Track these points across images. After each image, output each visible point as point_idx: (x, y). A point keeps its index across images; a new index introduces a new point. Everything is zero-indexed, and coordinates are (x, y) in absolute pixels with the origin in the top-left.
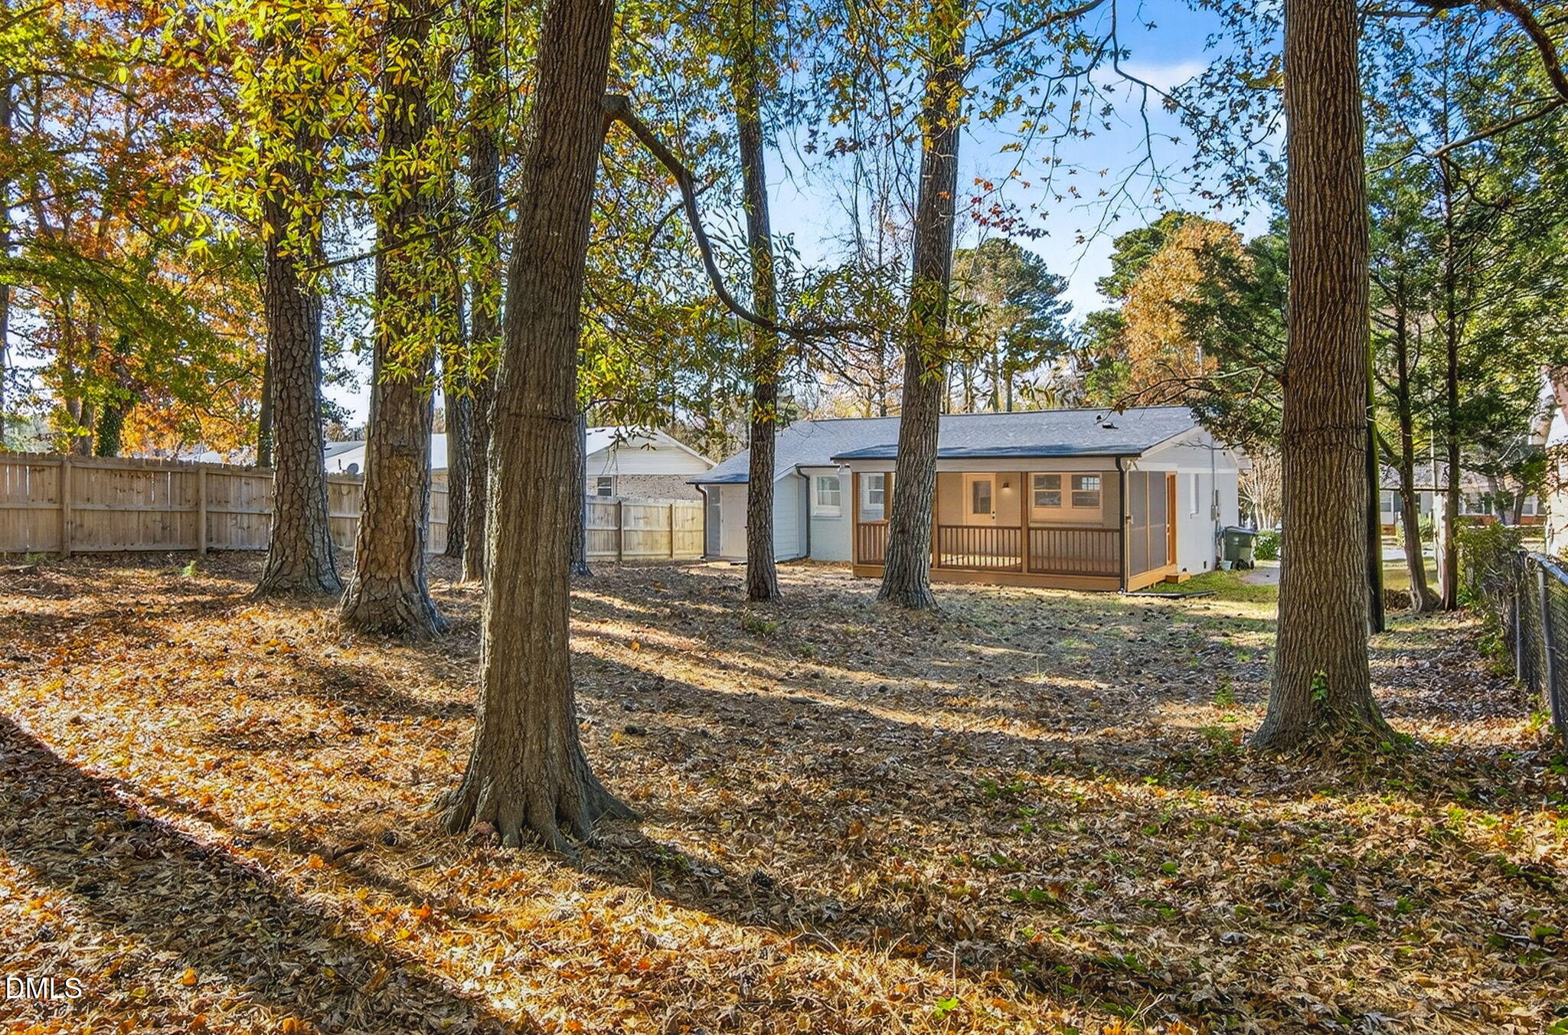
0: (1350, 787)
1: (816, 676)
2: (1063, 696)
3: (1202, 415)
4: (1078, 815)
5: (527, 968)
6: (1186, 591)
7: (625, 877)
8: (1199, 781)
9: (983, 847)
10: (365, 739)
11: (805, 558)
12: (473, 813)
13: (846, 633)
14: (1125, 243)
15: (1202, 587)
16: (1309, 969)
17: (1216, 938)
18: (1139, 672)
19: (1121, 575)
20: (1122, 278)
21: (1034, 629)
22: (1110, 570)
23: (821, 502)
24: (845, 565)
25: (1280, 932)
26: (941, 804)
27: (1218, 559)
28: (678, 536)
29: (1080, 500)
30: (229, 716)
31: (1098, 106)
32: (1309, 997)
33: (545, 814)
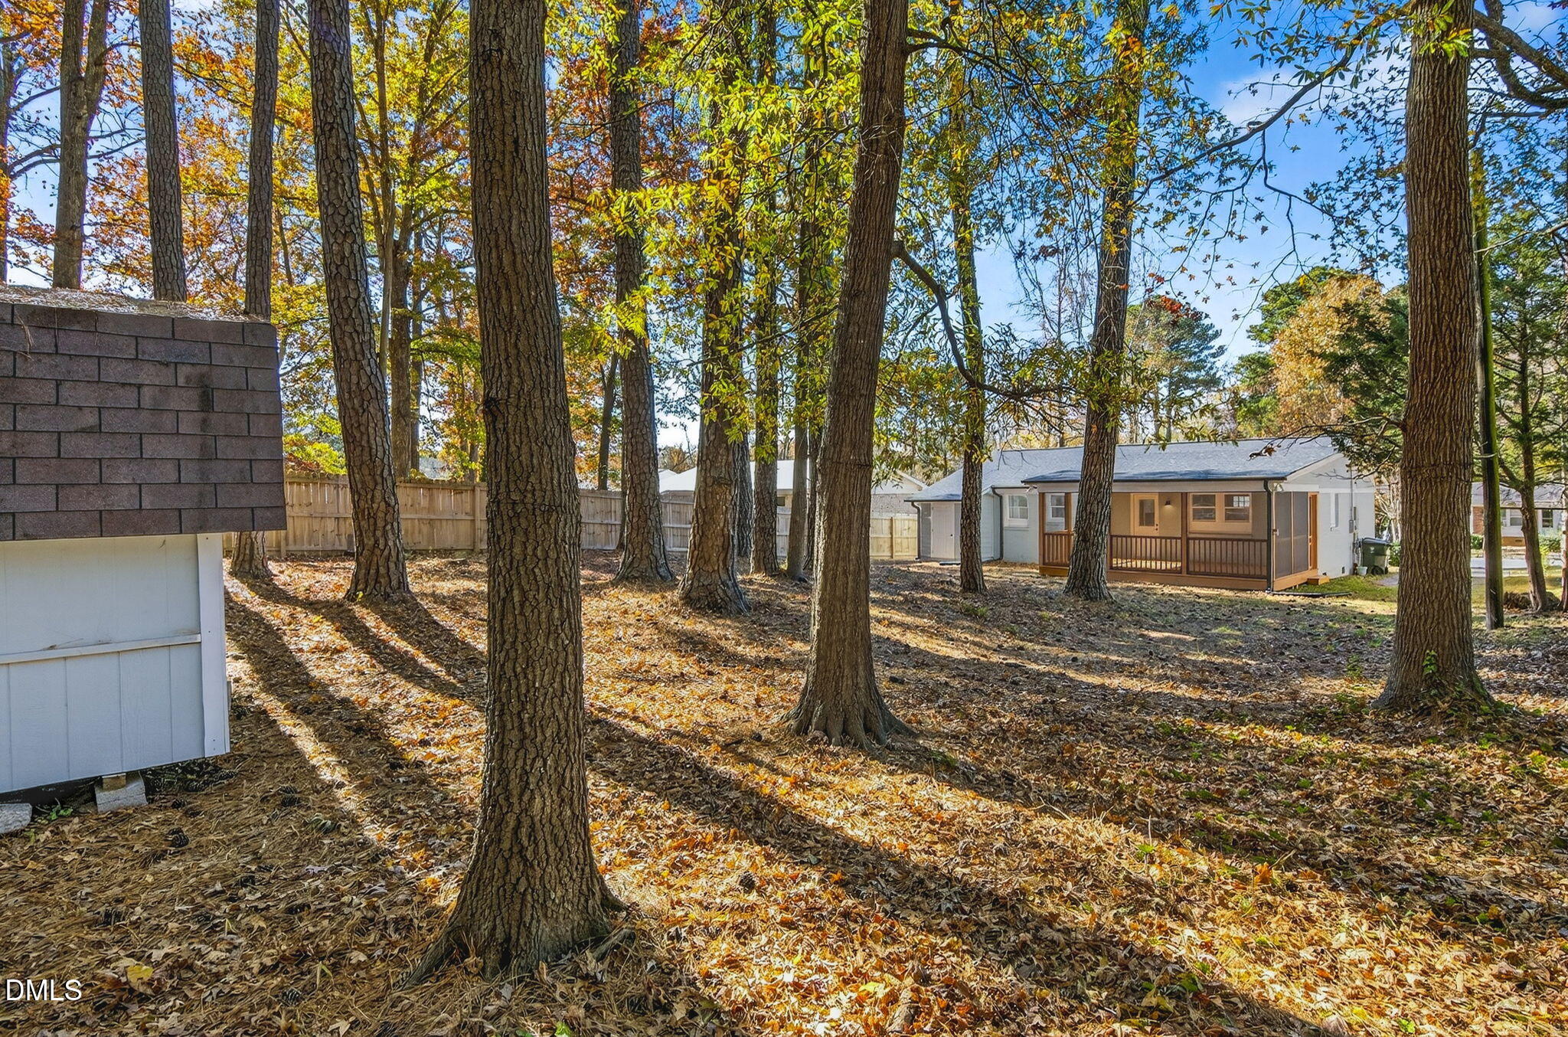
0: (1452, 739)
1: (1022, 648)
2: (1220, 670)
3: (1342, 445)
4: (1234, 748)
5: (864, 814)
6: (1326, 591)
7: (913, 768)
8: (1331, 730)
9: (1162, 766)
10: (715, 678)
11: (999, 560)
12: (810, 723)
13: (1041, 618)
14: (1274, 294)
15: (1339, 587)
16: (1408, 849)
17: (1338, 828)
18: (1282, 654)
19: (1268, 578)
20: (1271, 326)
21: (1192, 619)
22: (1258, 572)
23: (1012, 516)
24: (1033, 566)
25: (1387, 827)
26: (1128, 737)
27: (1355, 565)
28: (897, 541)
29: (1233, 515)
30: (626, 661)
31: (1252, 213)
32: (1405, 864)
33: (858, 727)
